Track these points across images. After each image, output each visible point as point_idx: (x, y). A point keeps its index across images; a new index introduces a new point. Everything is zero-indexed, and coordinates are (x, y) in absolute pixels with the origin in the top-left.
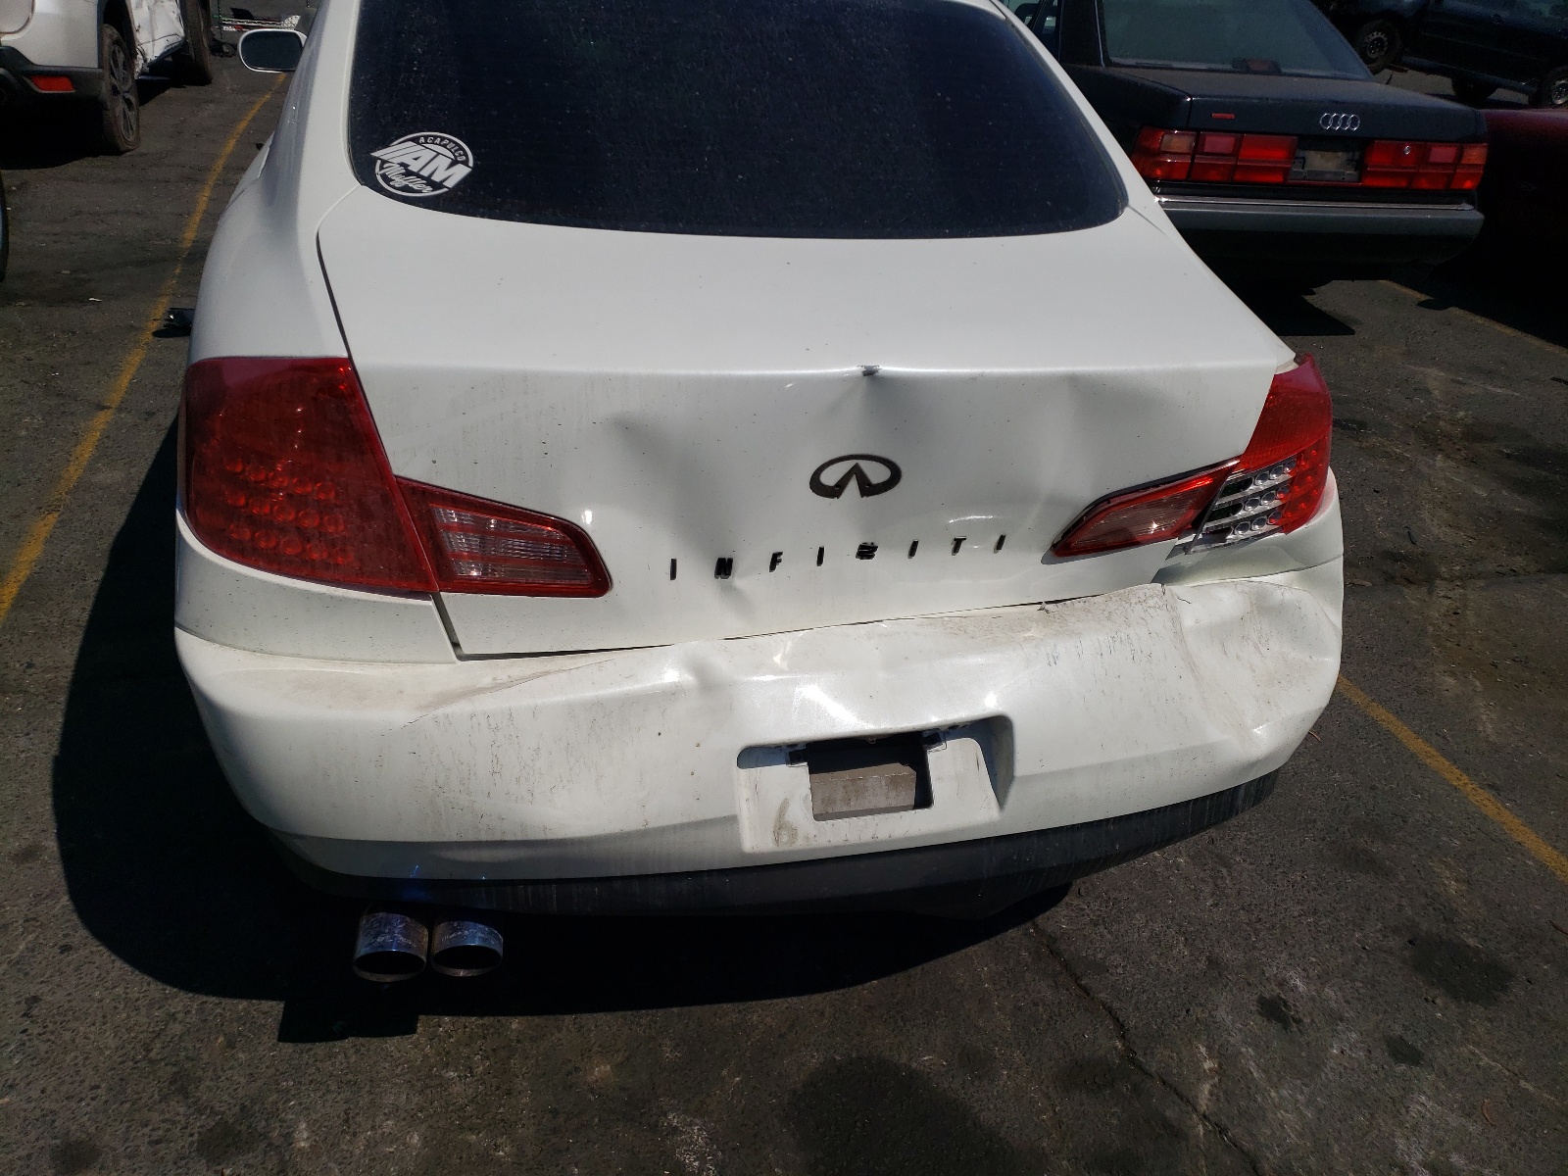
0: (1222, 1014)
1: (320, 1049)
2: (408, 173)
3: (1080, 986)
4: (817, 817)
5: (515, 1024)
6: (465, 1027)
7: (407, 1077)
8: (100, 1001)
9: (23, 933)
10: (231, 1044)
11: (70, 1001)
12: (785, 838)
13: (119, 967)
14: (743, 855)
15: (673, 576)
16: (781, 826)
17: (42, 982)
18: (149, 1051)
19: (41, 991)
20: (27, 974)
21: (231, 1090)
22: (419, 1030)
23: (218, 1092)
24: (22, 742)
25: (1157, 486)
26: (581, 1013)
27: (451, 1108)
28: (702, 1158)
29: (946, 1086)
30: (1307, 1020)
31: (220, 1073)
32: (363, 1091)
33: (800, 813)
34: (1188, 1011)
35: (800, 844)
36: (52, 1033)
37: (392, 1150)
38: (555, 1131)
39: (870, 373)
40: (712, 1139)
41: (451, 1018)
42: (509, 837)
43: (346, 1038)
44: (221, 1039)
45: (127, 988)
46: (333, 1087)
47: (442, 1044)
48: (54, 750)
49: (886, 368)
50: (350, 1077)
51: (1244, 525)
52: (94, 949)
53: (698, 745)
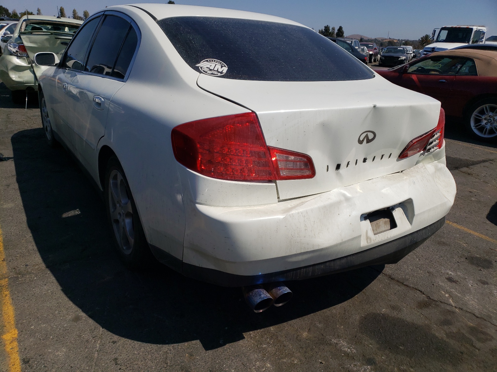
0: (440, 283)
1: (220, 349)
2: (211, 70)
3: (404, 285)
4: (375, 234)
5: (272, 328)
6: (258, 333)
7: (252, 350)
8: (139, 354)
9: (95, 342)
10: (191, 355)
11: (128, 357)
12: (369, 241)
13: (137, 344)
14: (361, 248)
15: (328, 170)
16: (368, 238)
17: (114, 354)
18: (167, 363)
19: (116, 356)
20: (107, 353)
21: (202, 367)
22: (246, 337)
23: (199, 369)
24: (45, 287)
25: (423, 136)
26: (288, 321)
27: (272, 354)
28: (349, 348)
29: (393, 315)
30: (459, 281)
31: (195, 364)
32: (243, 357)
33: (371, 234)
34: (433, 285)
35: (373, 242)
36: (130, 367)
37: (264, 370)
38: (305, 352)
39: (375, 106)
40: (348, 343)
41: (252, 332)
42: (309, 250)
43: (226, 345)
44: (187, 355)
45: (145, 348)
46: (233, 358)
47: (255, 339)
48: (59, 288)
49: (379, 105)
50: (235, 354)
51: (433, 147)
52: (124, 340)
53: (350, 216)
